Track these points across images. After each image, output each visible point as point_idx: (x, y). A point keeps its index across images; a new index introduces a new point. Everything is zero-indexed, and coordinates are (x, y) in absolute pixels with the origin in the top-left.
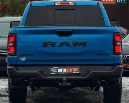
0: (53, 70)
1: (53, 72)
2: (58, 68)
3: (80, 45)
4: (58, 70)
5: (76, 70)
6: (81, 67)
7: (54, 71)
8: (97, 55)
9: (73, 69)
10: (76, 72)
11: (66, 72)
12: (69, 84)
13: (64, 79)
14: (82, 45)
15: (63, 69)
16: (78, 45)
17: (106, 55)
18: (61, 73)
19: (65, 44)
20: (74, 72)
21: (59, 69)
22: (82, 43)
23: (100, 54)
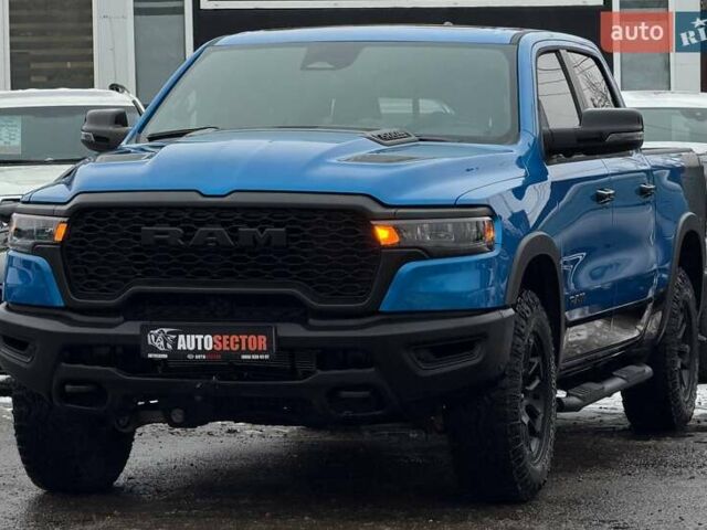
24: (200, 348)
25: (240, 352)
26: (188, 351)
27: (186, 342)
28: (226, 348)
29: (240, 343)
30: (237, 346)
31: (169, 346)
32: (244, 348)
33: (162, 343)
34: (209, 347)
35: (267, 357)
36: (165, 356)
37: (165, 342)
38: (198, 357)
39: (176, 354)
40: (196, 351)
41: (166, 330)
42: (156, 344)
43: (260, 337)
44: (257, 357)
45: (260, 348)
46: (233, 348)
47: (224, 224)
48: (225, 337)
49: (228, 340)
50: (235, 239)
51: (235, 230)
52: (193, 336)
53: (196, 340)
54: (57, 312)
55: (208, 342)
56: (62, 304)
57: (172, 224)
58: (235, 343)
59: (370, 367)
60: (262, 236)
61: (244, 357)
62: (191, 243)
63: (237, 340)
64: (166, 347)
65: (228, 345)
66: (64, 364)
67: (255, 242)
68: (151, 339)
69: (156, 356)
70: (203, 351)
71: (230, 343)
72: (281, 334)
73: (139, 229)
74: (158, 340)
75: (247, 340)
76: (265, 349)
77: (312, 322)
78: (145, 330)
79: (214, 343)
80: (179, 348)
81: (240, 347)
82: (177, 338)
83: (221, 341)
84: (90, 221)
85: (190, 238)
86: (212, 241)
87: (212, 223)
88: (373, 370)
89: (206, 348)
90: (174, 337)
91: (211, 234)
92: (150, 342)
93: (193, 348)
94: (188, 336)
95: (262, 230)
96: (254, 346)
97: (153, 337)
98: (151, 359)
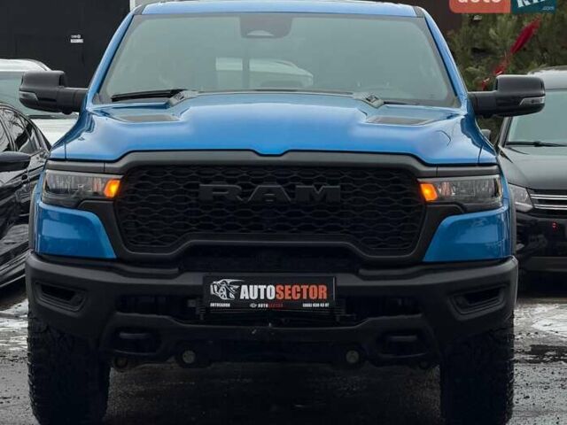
24: (262, 297)
25: (302, 301)
26: (250, 301)
27: (249, 292)
28: (288, 297)
29: (301, 292)
30: (299, 295)
31: (232, 296)
32: (305, 297)
33: (225, 293)
34: (271, 297)
35: (327, 305)
36: (228, 305)
37: (228, 292)
38: (260, 306)
39: (239, 304)
40: (258, 301)
41: (229, 281)
42: (219, 294)
43: (321, 287)
44: (317, 305)
45: (320, 297)
46: (294, 298)
47: (280, 182)
48: (287, 287)
49: (290, 289)
50: (292, 196)
51: (293, 187)
52: (256, 287)
53: (259, 290)
54: (109, 264)
55: (271, 292)
56: (114, 256)
57: (230, 182)
58: (297, 292)
59: (418, 313)
60: (318, 192)
61: (305, 305)
62: (250, 199)
63: (299, 290)
64: (228, 296)
65: (290, 295)
66: (119, 313)
67: (312, 198)
68: (213, 289)
69: (218, 305)
70: (266, 300)
71: (292, 292)
72: (339, 284)
73: (197, 186)
74: (221, 290)
75: (308, 290)
76: (325, 297)
77: (362, 271)
78: (208, 282)
79: (276, 293)
80: (242, 297)
81: (302, 296)
82: (240, 288)
83: (283, 291)
84: (143, 178)
85: (249, 195)
86: (270, 197)
87: (270, 180)
88: (420, 315)
89: (269, 297)
90: (237, 287)
91: (270, 191)
92: (212, 292)
93: (256, 297)
94: (251, 287)
95: (318, 187)
96: (315, 296)
97: (216, 287)
98: (213, 308)
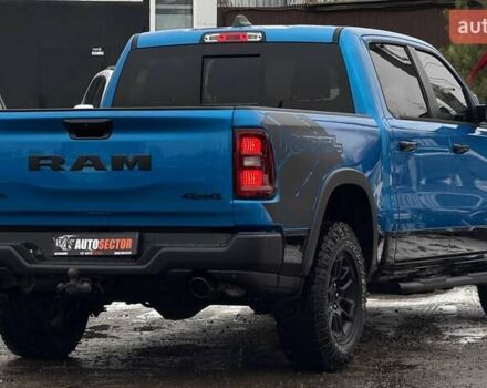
0: (63, 243)
1: (60, 250)
2: (76, 239)
3: (131, 167)
4: (74, 243)
5: (124, 245)
6: (140, 236)
7: (63, 246)
8: (185, 196)
9: (118, 241)
10: (125, 250)
11: (98, 250)
12: (86, 285)
13: (71, 270)
14: (136, 167)
15: (90, 241)
16: (125, 167)
17: (211, 197)
18: (82, 253)
19: (89, 162)
20: (120, 250)
21: (78, 241)
22: (137, 160)
23: (193, 197)
